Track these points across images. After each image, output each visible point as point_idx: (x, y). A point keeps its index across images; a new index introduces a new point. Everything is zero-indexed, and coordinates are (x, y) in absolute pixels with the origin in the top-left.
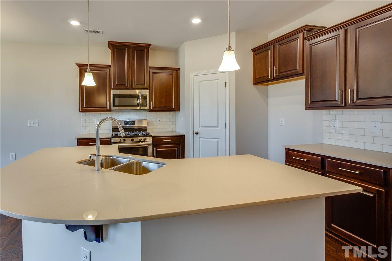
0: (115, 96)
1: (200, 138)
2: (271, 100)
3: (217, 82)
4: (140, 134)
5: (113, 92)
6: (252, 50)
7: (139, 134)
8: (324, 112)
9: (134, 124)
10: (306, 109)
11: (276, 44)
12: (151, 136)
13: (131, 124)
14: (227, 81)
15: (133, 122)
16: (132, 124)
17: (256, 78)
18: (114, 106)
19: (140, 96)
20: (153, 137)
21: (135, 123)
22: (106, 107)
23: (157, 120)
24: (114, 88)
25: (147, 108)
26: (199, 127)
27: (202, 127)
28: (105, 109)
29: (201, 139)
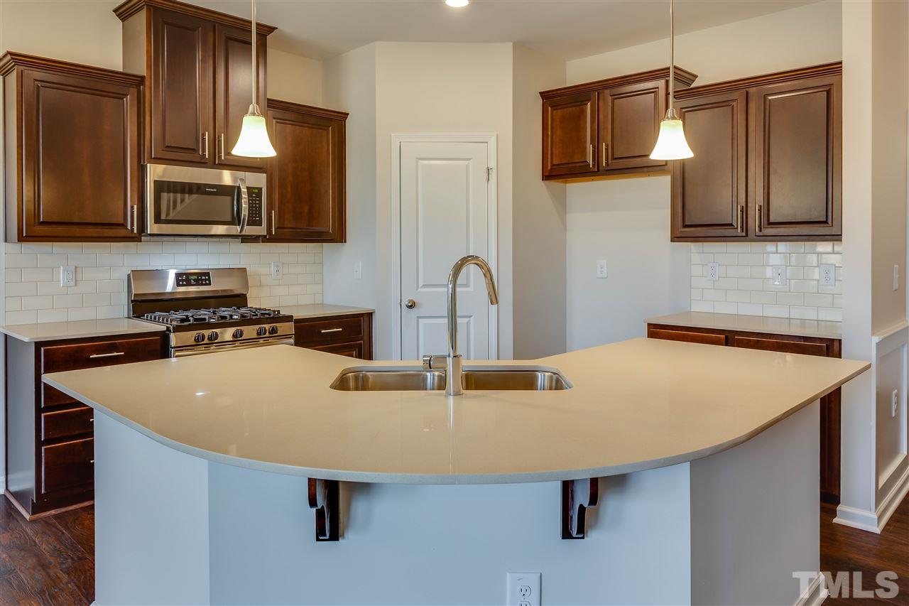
0: (161, 187)
1: (418, 318)
2: (574, 218)
3: (467, 166)
4: (235, 317)
5: (155, 172)
6: (540, 93)
7: (231, 316)
8: (692, 247)
9: (206, 284)
10: (672, 240)
11: (607, 92)
12: (288, 319)
13: (198, 283)
14: (492, 165)
15: (202, 278)
16: (202, 284)
17: (551, 162)
18: (158, 220)
19: (244, 190)
20: (297, 321)
21: (209, 280)
22: (124, 225)
23: (273, 269)
24: (158, 160)
25: (261, 230)
26: (417, 289)
27: (425, 286)
28: (121, 232)
29: (420, 320)
